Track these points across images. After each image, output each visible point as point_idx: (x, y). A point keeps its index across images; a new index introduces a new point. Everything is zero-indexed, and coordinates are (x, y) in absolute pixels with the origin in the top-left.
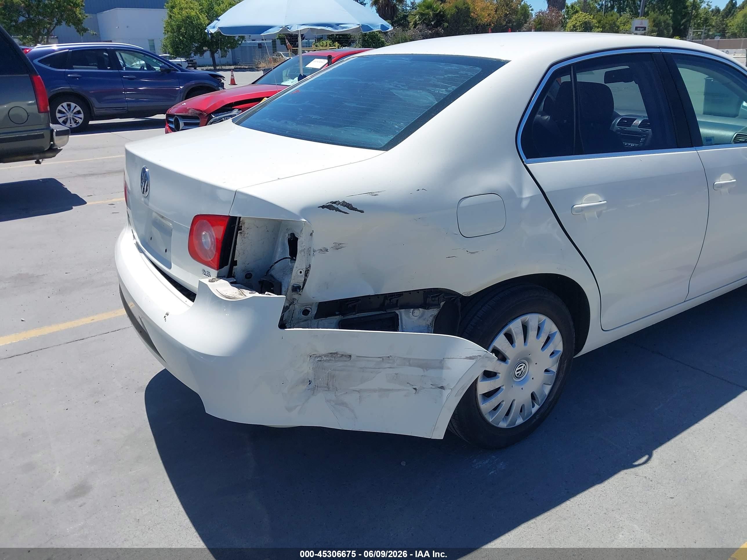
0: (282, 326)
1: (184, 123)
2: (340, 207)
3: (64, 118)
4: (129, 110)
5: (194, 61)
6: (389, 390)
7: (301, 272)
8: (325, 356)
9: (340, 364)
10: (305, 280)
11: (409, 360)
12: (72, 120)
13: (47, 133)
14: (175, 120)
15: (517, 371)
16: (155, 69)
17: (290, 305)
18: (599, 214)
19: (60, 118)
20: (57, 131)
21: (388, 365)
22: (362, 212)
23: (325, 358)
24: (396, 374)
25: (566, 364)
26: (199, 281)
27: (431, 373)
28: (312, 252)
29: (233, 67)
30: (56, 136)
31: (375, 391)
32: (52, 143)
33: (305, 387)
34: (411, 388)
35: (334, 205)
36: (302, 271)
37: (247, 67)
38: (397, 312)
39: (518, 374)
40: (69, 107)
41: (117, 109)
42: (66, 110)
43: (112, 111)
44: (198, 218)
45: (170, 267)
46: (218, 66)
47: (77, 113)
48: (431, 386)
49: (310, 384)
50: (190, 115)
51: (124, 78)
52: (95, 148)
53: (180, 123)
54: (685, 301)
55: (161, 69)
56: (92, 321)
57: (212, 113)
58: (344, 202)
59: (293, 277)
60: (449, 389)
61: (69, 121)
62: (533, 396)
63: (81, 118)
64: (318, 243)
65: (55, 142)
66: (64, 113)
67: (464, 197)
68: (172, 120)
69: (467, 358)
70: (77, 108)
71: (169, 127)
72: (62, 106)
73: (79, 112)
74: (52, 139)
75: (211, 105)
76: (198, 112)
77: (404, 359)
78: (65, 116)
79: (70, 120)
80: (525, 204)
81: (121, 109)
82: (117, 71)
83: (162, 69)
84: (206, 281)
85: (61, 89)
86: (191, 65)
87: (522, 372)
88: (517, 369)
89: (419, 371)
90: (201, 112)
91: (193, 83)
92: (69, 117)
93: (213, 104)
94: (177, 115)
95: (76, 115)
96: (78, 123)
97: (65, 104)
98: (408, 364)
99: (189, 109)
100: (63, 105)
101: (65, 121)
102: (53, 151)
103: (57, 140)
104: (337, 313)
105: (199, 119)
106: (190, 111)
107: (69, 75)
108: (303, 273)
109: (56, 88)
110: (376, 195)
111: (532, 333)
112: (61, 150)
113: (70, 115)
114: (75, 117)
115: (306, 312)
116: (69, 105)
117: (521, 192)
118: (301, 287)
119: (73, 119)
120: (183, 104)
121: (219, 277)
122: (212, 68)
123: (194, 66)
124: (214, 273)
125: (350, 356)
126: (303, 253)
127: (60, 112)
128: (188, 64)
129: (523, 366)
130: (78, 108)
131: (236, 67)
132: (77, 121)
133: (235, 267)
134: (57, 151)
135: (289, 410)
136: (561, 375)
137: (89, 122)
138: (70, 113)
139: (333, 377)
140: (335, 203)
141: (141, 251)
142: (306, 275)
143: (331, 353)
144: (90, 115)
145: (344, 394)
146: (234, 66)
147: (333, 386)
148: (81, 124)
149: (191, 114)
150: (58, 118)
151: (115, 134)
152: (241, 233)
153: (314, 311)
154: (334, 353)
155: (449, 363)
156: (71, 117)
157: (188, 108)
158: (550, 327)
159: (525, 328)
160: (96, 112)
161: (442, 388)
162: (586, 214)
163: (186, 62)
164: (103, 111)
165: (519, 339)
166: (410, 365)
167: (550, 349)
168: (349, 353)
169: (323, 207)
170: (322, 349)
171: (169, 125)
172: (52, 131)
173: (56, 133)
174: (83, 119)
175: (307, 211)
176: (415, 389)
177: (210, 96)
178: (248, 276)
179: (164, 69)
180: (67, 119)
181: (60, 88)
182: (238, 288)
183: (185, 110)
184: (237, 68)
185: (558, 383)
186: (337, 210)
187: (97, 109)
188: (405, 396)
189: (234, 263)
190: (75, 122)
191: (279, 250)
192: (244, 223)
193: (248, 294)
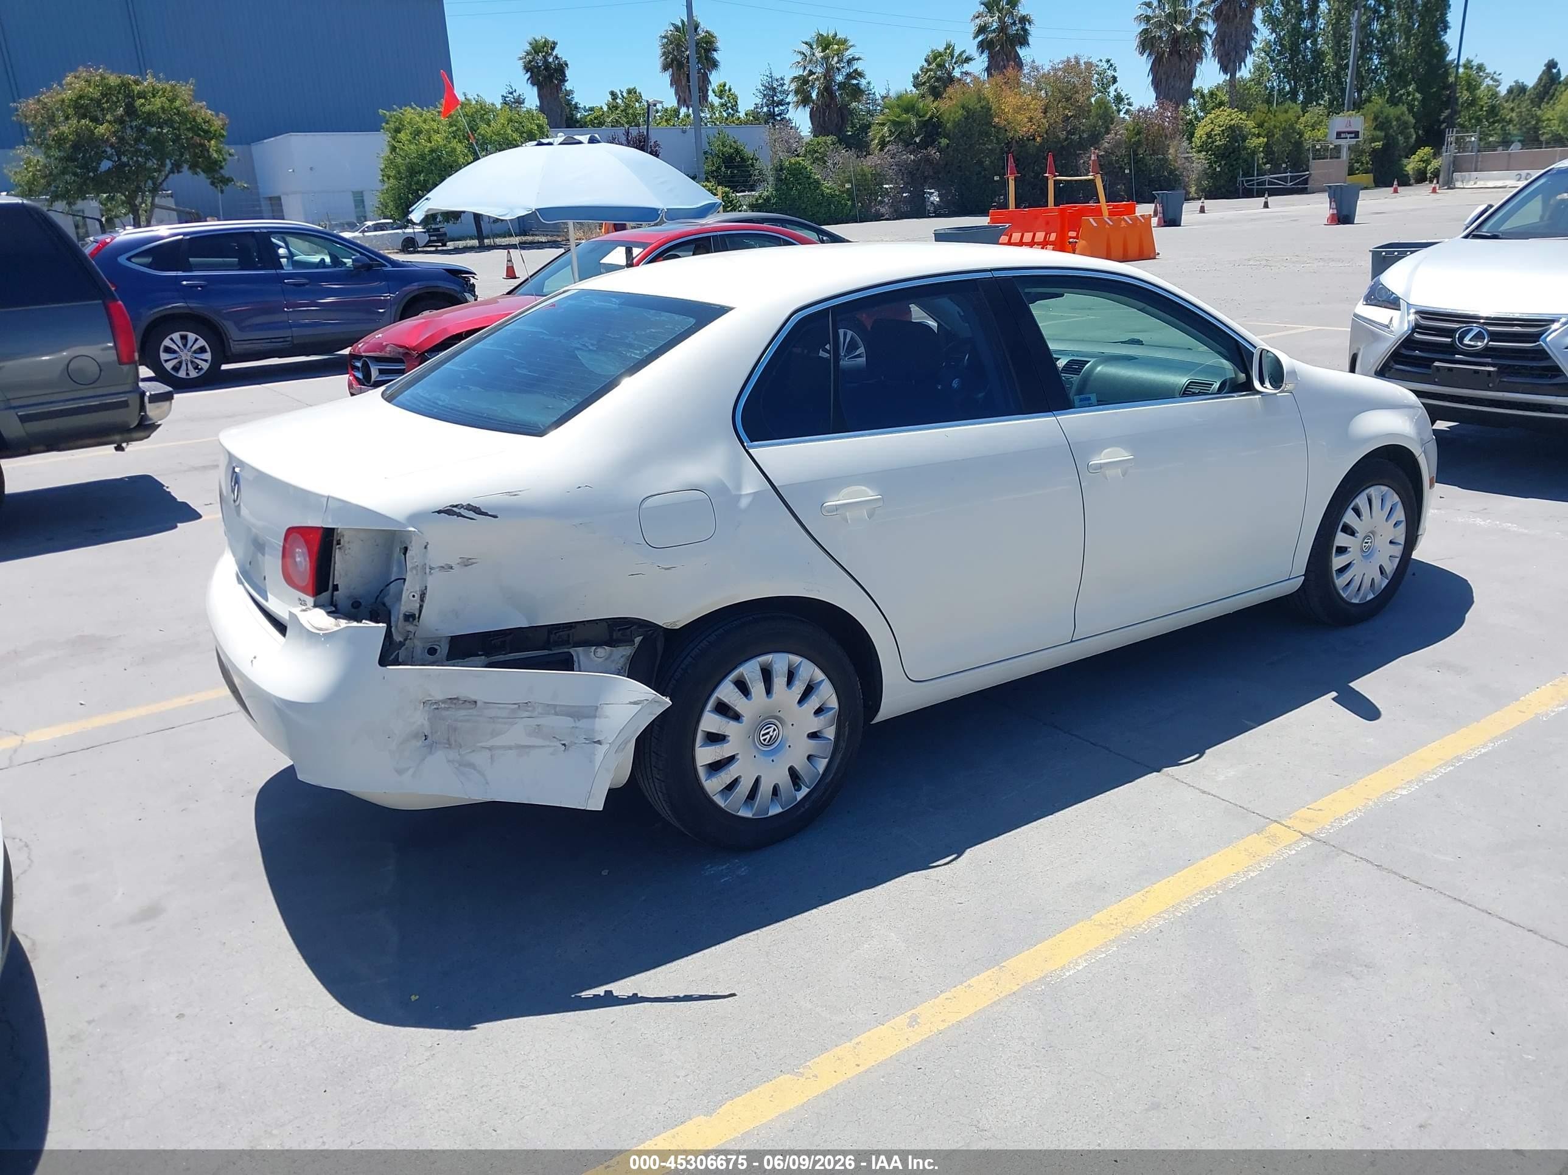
0: (383, 661)
1: (379, 369)
2: (463, 512)
3: (175, 361)
4: (295, 342)
5: (441, 230)
6: (529, 747)
7: (414, 596)
8: (444, 702)
9: (463, 713)
10: (421, 606)
11: (555, 706)
12: (189, 364)
13: (134, 399)
14: (363, 365)
15: (763, 735)
16: (345, 264)
17: (405, 640)
18: (871, 515)
19: (166, 361)
20: (151, 395)
21: (526, 714)
22: (495, 517)
23: (443, 706)
24: (538, 726)
25: (847, 729)
26: (290, 612)
27: (583, 723)
28: (428, 570)
29: (516, 240)
30: (149, 403)
31: (510, 748)
32: (143, 414)
33: (420, 743)
34: (558, 744)
35: (454, 509)
36: (416, 595)
37: (544, 239)
38: (572, 651)
39: (765, 740)
40: (184, 341)
41: (273, 340)
42: (179, 347)
43: (263, 345)
44: (291, 531)
45: (267, 600)
46: (488, 237)
47: (199, 351)
48: (584, 741)
49: (426, 739)
50: (388, 355)
51: (285, 283)
52: (229, 417)
53: (372, 369)
54: (1072, 641)
55: (355, 263)
56: (191, 702)
57: (426, 351)
58: (469, 505)
59: (403, 603)
60: (607, 743)
61: (184, 366)
62: (793, 773)
63: (206, 361)
64: (436, 557)
65: (148, 413)
66: (175, 352)
67: (649, 495)
68: (359, 364)
69: (631, 703)
70: (198, 342)
71: (354, 376)
72: (172, 339)
73: (202, 350)
74: (142, 407)
75: (427, 336)
76: (401, 350)
77: (548, 705)
78: (176, 358)
79: (187, 365)
80: (744, 503)
81: (282, 340)
82: (273, 272)
83: (357, 264)
84: (296, 611)
85: (173, 307)
86: (435, 238)
87: (771, 737)
88: (762, 733)
89: (568, 722)
90: (407, 351)
91: (415, 286)
92: (184, 359)
93: (430, 334)
94: (367, 357)
95: (197, 355)
96: (202, 369)
97: (176, 336)
98: (553, 712)
99: (387, 345)
100: (174, 338)
101: (178, 366)
102: (145, 427)
103: (152, 410)
104: (480, 653)
105: (404, 363)
106: (388, 349)
107: (185, 283)
108: (417, 597)
109: (162, 305)
110: (516, 495)
111: (779, 682)
112: (159, 425)
113: (186, 355)
114: (196, 358)
115: (432, 651)
116: (184, 338)
117: (739, 487)
118: (417, 616)
119: (192, 362)
120: (377, 336)
121: (316, 606)
122: (475, 242)
123: (443, 240)
124: (310, 600)
125: (476, 702)
126: (414, 572)
127: (168, 350)
128: (430, 236)
129: (772, 729)
130: (202, 342)
131: (524, 238)
132: (198, 365)
133: (335, 593)
134: (154, 427)
135: (400, 772)
136: (843, 745)
137: (220, 366)
138: (185, 351)
139: (455, 729)
140: (456, 506)
141: (240, 582)
142: (422, 600)
143: (450, 699)
144: (222, 353)
145: (470, 752)
146: (519, 238)
147: (455, 741)
148: (205, 372)
149: (390, 353)
150: (163, 362)
151: (268, 388)
152: (339, 548)
153: (443, 650)
154: (455, 699)
155: (608, 710)
156: (189, 358)
157: (384, 343)
158: (809, 671)
159: (767, 675)
160: (236, 348)
161: (599, 742)
162: (848, 514)
163: (425, 232)
164: (247, 346)
165: (757, 688)
166: (556, 714)
167: (814, 702)
168: (474, 698)
169: (439, 512)
170: (438, 694)
171: (355, 373)
172: (143, 394)
173: (149, 397)
174: (210, 361)
175: (415, 518)
176: (564, 745)
177: (424, 320)
178: (356, 604)
179: (360, 264)
180: (180, 363)
181: (169, 306)
182: (336, 618)
183: (381, 347)
184: (525, 243)
185: (839, 756)
186: (459, 515)
187: (236, 343)
188: (552, 754)
189: (336, 588)
190: (196, 367)
191: (395, 569)
192: (343, 536)
193: (343, 623)
